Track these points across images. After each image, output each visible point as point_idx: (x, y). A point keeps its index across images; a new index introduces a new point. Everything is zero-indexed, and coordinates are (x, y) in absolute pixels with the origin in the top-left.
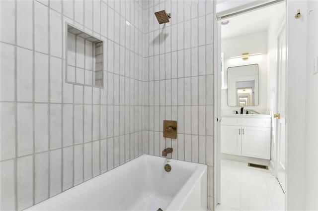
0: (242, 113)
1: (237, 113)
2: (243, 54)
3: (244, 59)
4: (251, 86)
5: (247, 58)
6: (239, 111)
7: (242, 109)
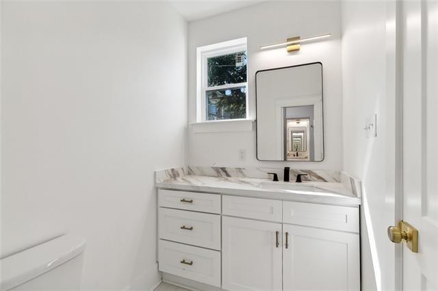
0: (286, 179)
1: (276, 179)
2: (289, 40)
3: (290, 51)
4: (308, 116)
5: (298, 50)
6: (281, 175)
7: (287, 171)
